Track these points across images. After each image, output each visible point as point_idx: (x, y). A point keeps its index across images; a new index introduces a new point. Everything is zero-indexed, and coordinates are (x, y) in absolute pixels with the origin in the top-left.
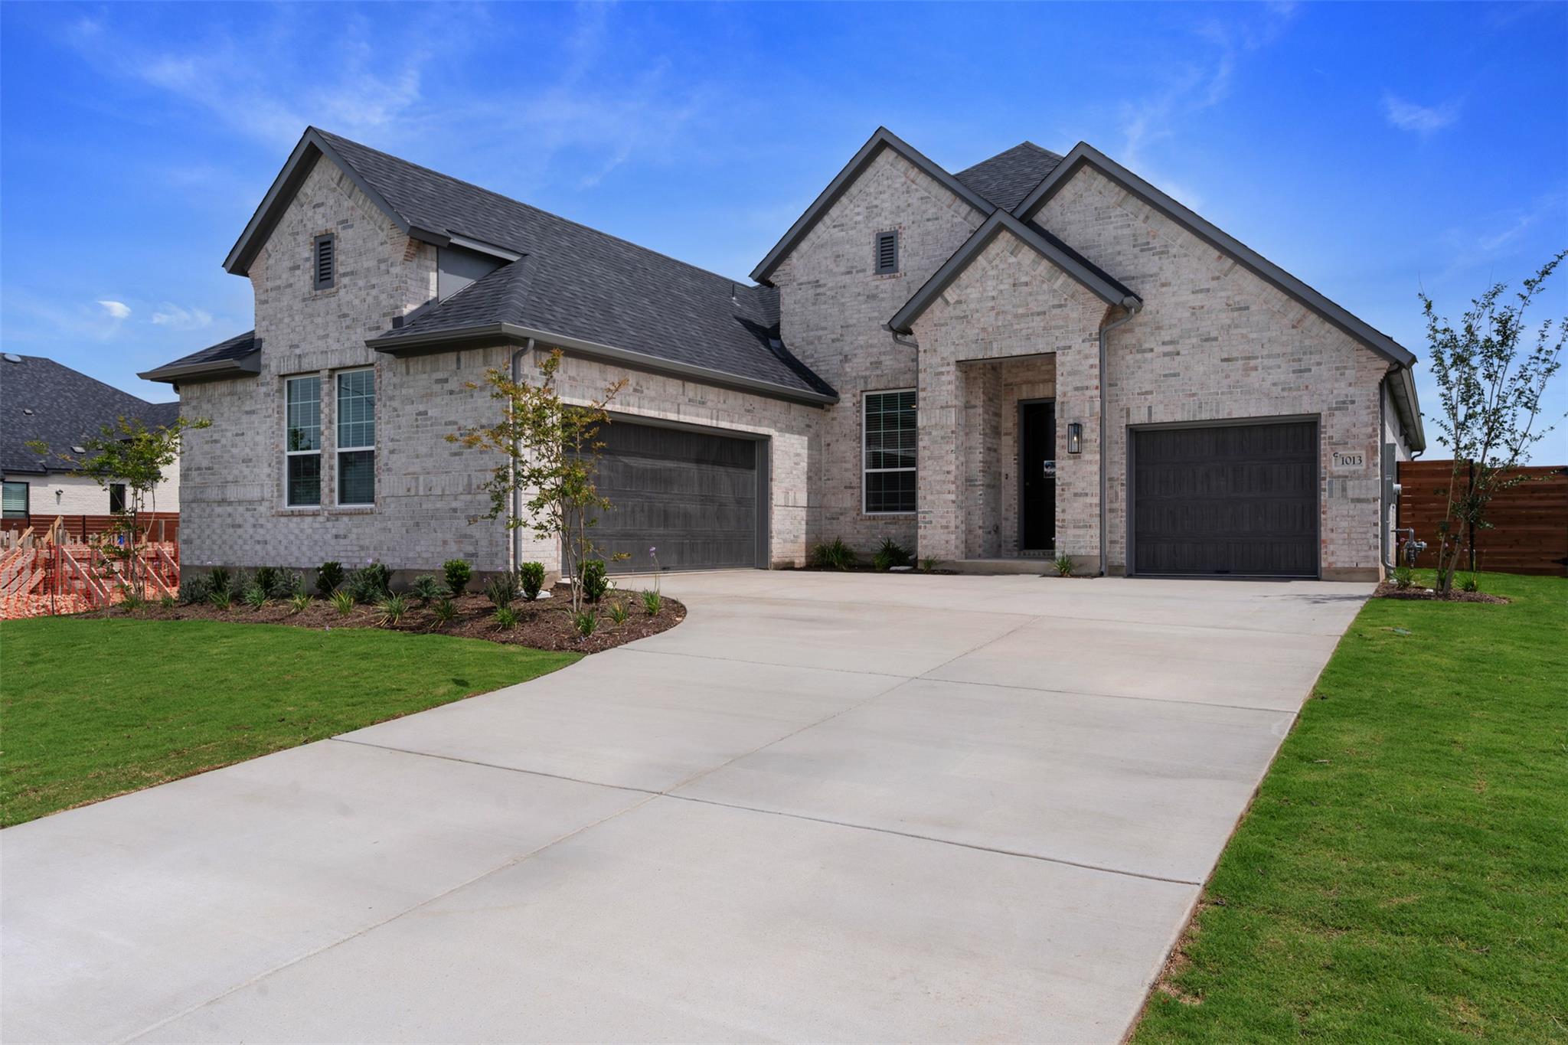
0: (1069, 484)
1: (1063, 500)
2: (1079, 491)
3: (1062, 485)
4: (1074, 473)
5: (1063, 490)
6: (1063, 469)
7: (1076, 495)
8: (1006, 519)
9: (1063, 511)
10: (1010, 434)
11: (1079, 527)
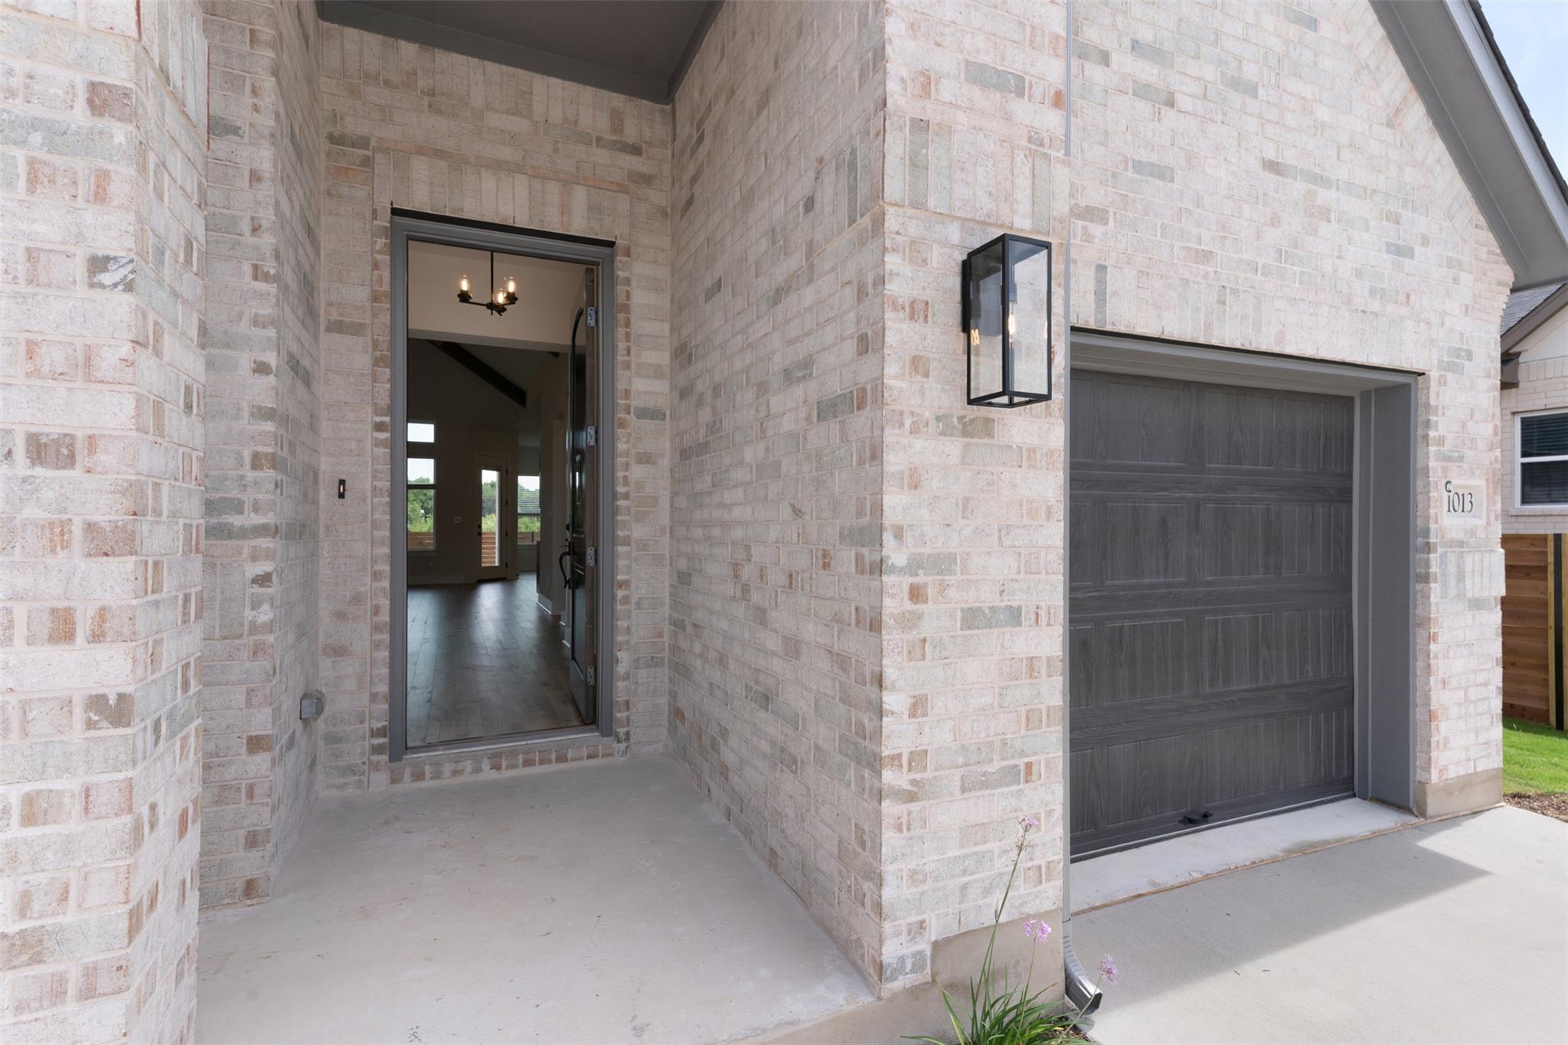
0: (943, 564)
1: (918, 650)
2: (987, 597)
3: (914, 566)
4: (966, 506)
5: (916, 594)
6: (914, 481)
7: (973, 618)
8: (338, 651)
9: (918, 707)
10: (356, 329)
11: (986, 783)
